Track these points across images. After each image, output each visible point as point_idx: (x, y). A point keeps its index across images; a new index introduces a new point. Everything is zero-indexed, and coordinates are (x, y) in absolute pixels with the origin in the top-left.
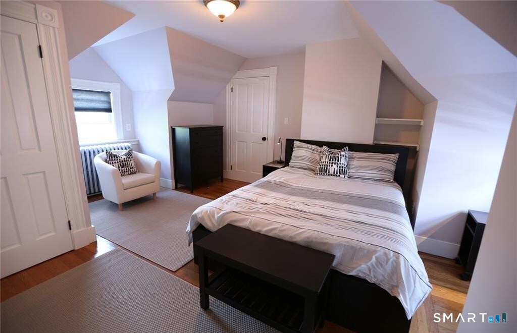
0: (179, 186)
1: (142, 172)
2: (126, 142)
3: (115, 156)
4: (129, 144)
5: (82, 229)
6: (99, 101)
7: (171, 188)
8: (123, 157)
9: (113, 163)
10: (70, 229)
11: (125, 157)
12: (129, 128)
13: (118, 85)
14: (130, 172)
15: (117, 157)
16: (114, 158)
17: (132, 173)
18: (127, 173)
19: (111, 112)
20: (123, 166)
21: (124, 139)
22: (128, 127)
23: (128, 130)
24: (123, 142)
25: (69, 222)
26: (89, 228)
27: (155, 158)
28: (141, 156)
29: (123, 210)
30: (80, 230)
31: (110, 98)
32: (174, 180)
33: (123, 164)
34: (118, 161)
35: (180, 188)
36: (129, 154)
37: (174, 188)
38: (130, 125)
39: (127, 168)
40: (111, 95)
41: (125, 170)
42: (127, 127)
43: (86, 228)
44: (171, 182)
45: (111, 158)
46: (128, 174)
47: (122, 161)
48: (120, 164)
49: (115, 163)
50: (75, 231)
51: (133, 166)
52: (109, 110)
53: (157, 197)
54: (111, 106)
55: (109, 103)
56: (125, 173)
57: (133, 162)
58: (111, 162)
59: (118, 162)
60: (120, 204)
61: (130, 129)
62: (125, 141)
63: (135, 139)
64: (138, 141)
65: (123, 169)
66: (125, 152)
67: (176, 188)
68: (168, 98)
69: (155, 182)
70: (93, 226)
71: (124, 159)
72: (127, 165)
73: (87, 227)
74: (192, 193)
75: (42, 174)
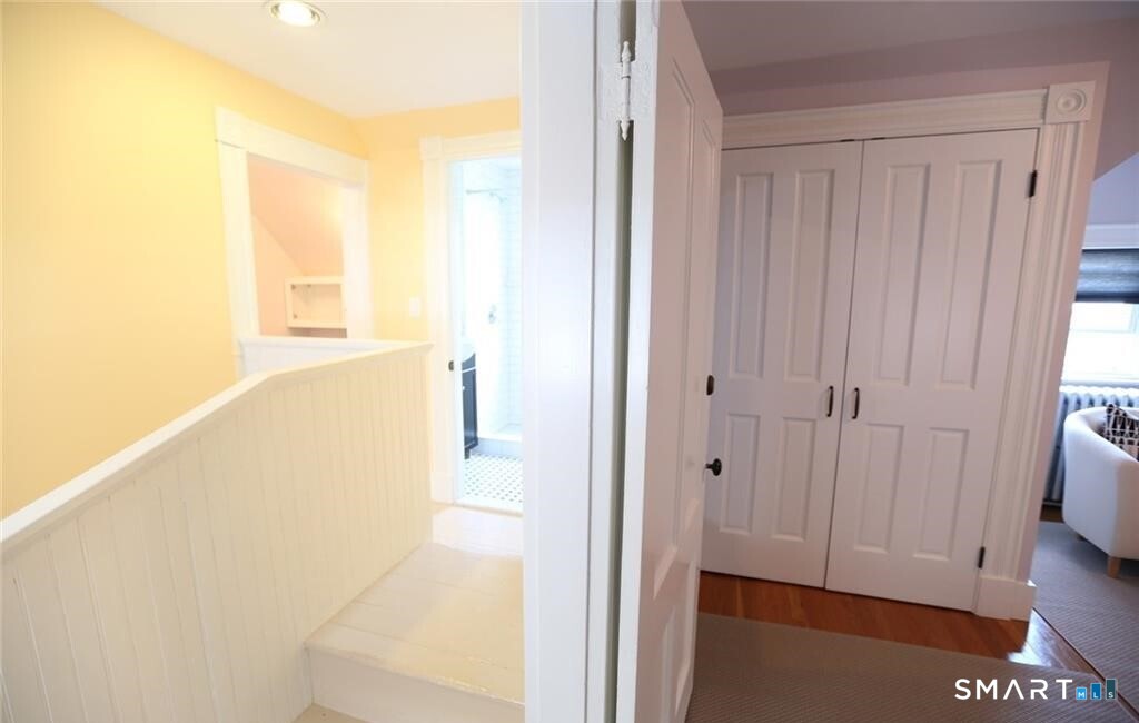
3: (1136, 424)
5: (1004, 578)
9: (1120, 442)
10: (980, 565)
16: (1132, 428)
25: (982, 551)
26: (1021, 583)
29: (1117, 578)
30: (999, 578)
43: (1013, 580)
45: (1121, 428)
49: (1130, 443)
50: (987, 574)
52: (1136, 297)
58: (1117, 438)
60: (1114, 558)
70: (1031, 583)
73: (1017, 579)
75: (960, 436)
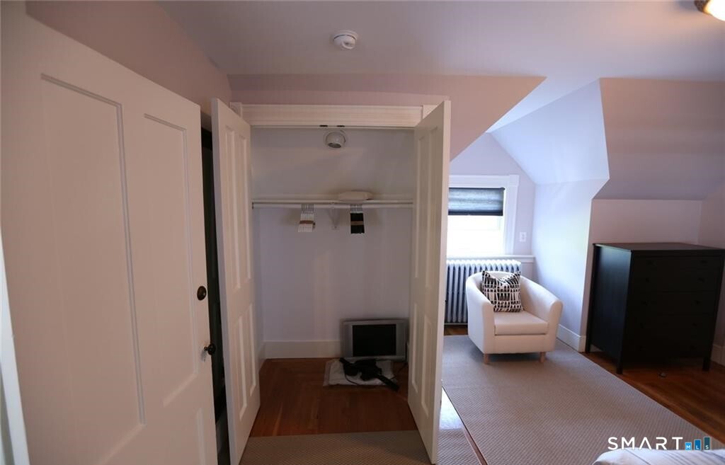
0: (593, 349)
1: (530, 312)
2: (514, 258)
3: (494, 281)
4: (519, 263)
6: (489, 201)
7: (577, 349)
8: (504, 284)
9: (488, 291)
11: (506, 284)
12: (523, 238)
13: (516, 178)
14: (510, 309)
15: (495, 284)
16: (492, 283)
17: (513, 311)
18: (506, 309)
19: (502, 215)
20: (501, 298)
21: (514, 254)
22: (523, 236)
23: (521, 240)
24: (511, 259)
27: (555, 294)
28: (533, 286)
29: (488, 364)
31: (502, 197)
32: (585, 337)
33: (502, 294)
34: (496, 289)
35: (594, 353)
36: (514, 281)
37: (584, 351)
38: (525, 233)
39: (507, 302)
40: (505, 191)
41: (504, 305)
42: (521, 236)
44: (578, 338)
45: (488, 283)
46: (507, 311)
47: (502, 290)
48: (498, 294)
49: (492, 291)
51: (517, 300)
52: (499, 213)
53: (546, 359)
54: (502, 207)
55: (501, 203)
56: (503, 309)
57: (517, 294)
58: (487, 289)
59: (495, 291)
60: (487, 355)
61: (525, 240)
62: (514, 256)
63: (531, 254)
64: (534, 258)
65: (501, 302)
66: (509, 275)
67: (587, 352)
68: (595, 195)
69: (547, 336)
71: (505, 287)
72: (507, 298)
74: (619, 372)
